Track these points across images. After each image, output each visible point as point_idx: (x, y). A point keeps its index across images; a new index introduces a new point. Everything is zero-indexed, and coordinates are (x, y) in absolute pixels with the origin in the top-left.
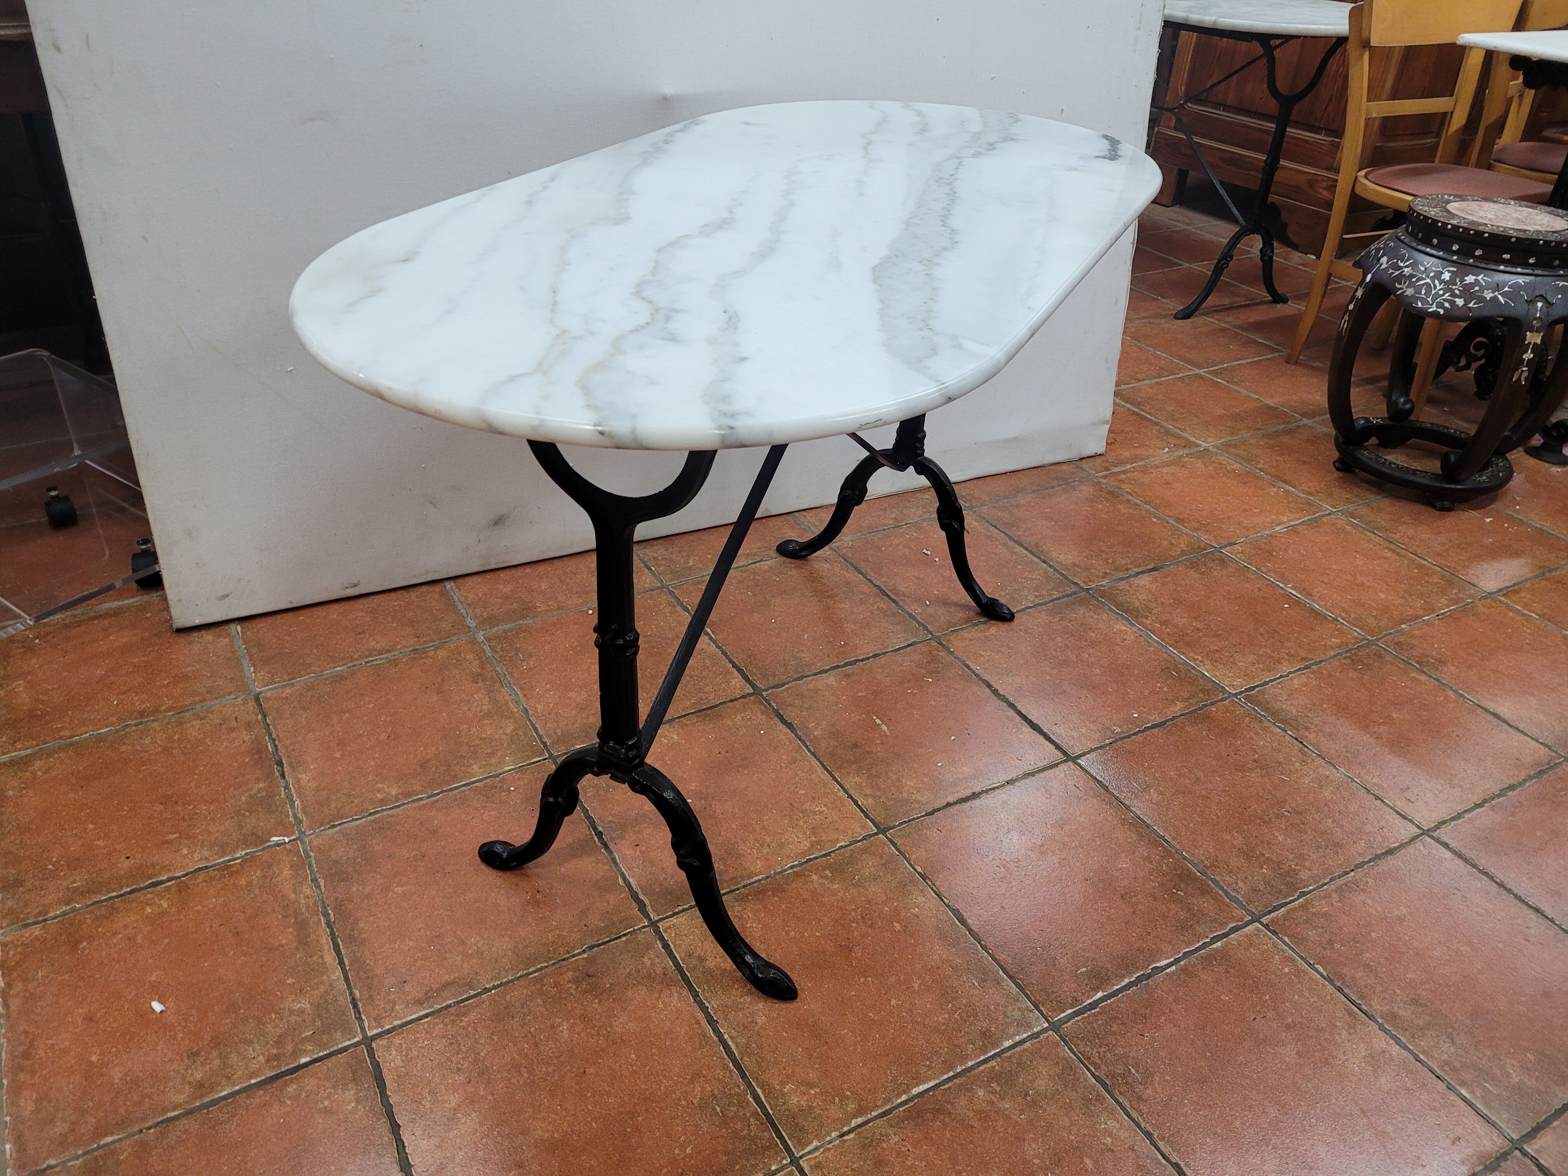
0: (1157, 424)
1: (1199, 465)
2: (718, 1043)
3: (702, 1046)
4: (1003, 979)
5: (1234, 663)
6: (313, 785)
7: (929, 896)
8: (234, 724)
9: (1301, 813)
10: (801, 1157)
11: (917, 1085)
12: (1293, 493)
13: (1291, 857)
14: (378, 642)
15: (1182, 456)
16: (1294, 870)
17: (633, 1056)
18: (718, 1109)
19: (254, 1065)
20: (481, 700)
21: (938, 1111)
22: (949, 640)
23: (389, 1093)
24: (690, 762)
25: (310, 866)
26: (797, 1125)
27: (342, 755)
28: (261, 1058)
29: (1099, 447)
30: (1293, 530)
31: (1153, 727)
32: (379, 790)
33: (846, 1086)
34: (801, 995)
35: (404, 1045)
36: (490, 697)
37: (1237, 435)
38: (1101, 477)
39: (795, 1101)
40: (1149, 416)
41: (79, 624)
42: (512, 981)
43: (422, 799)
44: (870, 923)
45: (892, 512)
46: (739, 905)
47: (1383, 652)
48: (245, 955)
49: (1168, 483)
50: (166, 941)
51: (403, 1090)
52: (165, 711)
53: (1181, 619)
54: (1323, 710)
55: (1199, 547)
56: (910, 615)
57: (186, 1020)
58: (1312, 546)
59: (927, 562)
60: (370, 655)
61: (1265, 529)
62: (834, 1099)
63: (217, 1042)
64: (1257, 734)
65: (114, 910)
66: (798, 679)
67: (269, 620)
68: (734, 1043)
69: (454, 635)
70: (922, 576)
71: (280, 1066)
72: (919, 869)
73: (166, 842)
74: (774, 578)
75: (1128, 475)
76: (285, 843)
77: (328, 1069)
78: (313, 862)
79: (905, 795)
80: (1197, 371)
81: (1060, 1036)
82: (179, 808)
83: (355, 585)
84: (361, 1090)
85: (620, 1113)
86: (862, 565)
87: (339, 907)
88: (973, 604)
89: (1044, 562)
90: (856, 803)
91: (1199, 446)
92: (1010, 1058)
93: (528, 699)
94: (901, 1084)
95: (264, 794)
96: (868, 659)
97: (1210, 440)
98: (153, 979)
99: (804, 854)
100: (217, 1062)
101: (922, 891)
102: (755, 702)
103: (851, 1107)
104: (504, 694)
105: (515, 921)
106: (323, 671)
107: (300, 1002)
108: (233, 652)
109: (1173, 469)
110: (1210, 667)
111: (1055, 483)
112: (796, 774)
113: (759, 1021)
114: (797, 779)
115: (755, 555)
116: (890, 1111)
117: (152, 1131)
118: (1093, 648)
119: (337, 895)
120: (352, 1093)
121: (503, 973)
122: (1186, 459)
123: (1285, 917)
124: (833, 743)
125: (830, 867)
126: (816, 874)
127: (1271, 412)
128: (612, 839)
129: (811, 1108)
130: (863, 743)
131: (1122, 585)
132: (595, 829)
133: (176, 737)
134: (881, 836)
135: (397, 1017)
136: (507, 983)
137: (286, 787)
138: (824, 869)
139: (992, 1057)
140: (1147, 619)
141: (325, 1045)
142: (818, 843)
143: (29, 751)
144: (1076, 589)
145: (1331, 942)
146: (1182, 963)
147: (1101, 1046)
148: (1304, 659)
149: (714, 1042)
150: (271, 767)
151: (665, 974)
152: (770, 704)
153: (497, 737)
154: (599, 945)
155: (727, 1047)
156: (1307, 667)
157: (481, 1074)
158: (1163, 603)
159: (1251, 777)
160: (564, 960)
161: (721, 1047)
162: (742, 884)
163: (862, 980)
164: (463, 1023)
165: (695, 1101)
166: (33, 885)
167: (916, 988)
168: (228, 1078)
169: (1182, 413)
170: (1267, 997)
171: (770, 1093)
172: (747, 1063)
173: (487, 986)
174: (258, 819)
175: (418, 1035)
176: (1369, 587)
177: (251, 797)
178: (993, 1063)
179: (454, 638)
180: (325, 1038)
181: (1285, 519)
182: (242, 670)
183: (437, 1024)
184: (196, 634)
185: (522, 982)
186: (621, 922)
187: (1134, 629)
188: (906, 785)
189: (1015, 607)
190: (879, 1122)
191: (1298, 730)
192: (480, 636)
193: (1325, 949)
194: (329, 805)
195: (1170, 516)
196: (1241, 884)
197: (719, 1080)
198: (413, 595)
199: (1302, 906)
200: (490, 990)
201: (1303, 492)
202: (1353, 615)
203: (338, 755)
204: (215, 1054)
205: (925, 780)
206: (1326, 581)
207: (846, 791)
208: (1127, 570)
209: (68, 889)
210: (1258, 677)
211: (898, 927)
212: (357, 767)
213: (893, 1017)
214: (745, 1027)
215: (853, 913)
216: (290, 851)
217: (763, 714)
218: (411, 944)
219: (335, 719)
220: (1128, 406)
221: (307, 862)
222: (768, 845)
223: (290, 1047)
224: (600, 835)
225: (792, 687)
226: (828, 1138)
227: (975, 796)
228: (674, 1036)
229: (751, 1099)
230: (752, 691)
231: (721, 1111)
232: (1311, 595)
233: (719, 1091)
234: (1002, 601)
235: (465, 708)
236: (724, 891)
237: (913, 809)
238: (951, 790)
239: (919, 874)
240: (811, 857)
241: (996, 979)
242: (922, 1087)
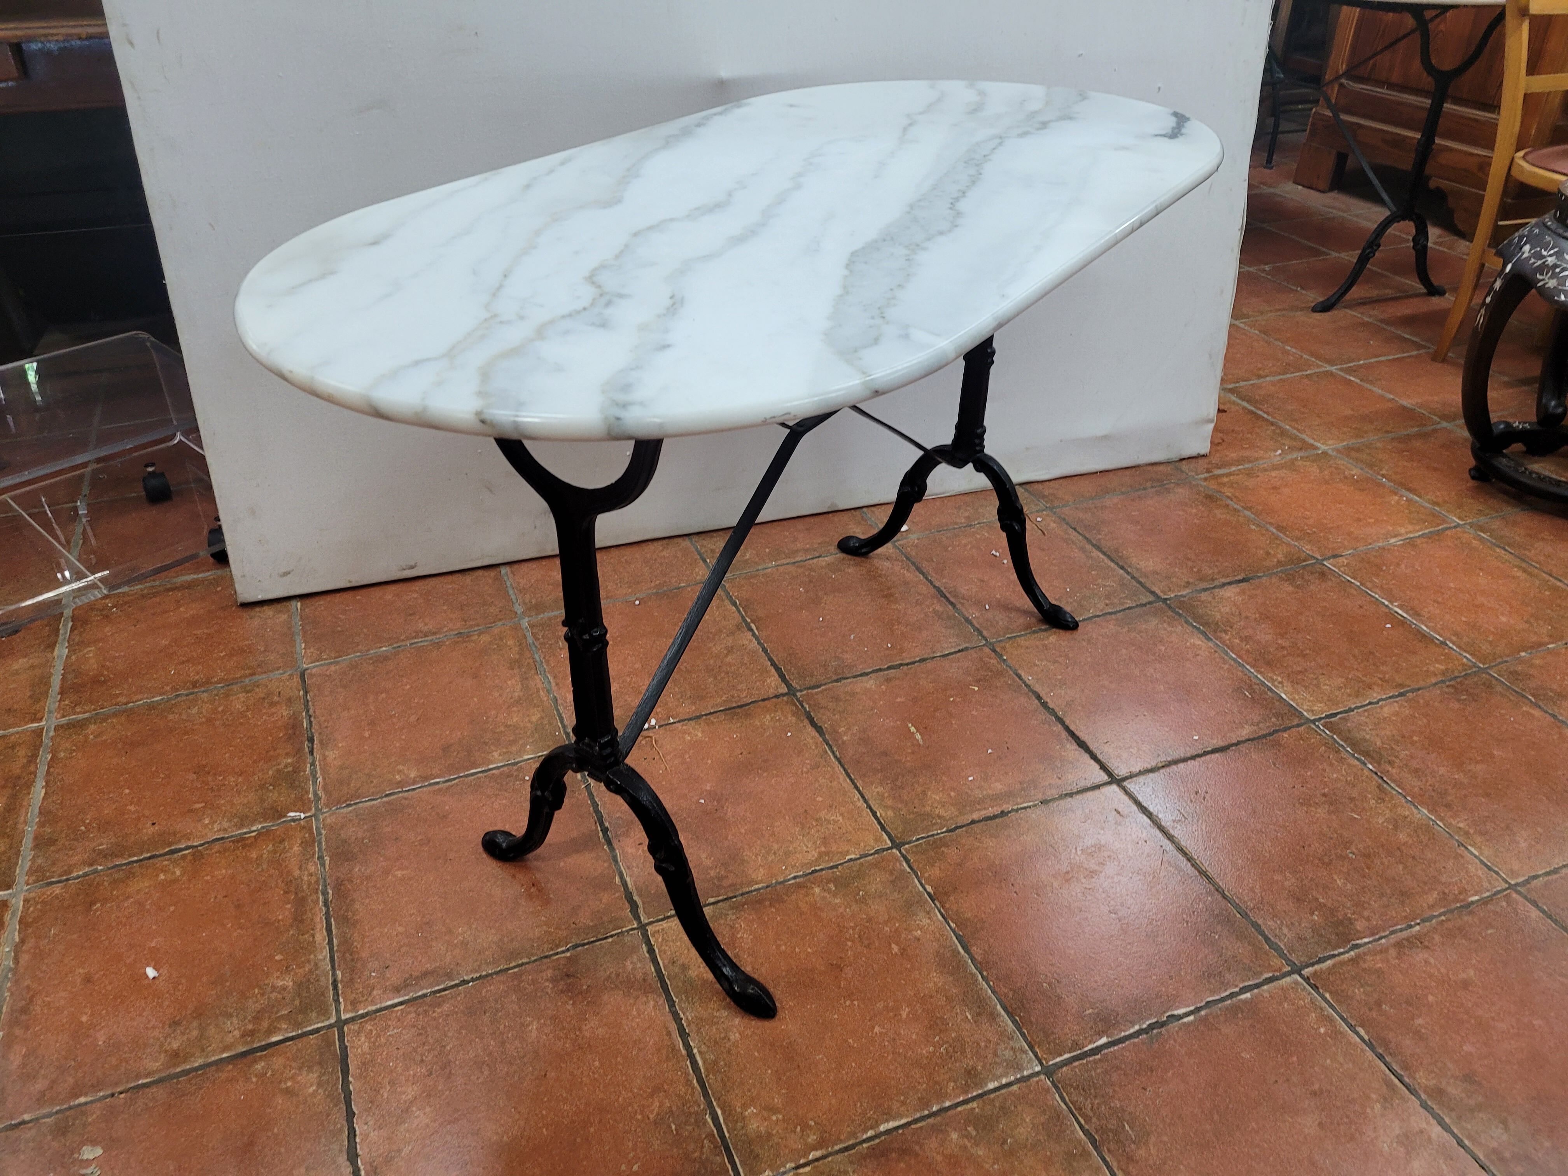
0: (1272, 424)
1: (1314, 469)
2: (686, 1057)
3: (668, 1059)
4: (999, 1015)
5: (1318, 686)
6: (338, 763)
7: (934, 918)
8: (276, 698)
9: (1368, 856)
11: (887, 1121)
12: (1416, 502)
13: (1349, 904)
14: (426, 624)
15: (1296, 459)
16: (1350, 919)
17: (597, 1063)
18: (673, 1127)
19: (229, 1039)
20: (513, 686)
21: (904, 1152)
22: (1004, 648)
23: (351, 1079)
24: (709, 761)
25: (320, 843)
26: (752, 1151)
27: (370, 735)
28: (237, 1033)
29: (1203, 447)
30: (1411, 543)
31: (1214, 751)
32: (399, 772)
33: (810, 1115)
34: (780, 1014)
35: (374, 1032)
36: (522, 685)
37: (1362, 437)
38: (1201, 479)
39: (755, 1126)
40: (1265, 416)
41: (155, 595)
42: (491, 975)
43: (438, 783)
44: (866, 942)
45: (966, 510)
46: (733, 914)
47: (1494, 682)
48: (242, 928)
49: (1274, 488)
50: (172, 908)
51: (365, 1077)
52: (217, 683)
53: (1265, 635)
54: (1413, 743)
55: (1299, 558)
56: (967, 620)
57: (175, 988)
58: (1430, 561)
59: (994, 563)
60: (415, 637)
61: (1378, 541)
62: (796, 1128)
63: (198, 1014)
64: (1331, 765)
65: (130, 875)
66: (837, 681)
67: (329, 598)
68: (702, 1058)
69: (500, 620)
70: (986, 578)
71: (253, 1042)
72: (929, 889)
73: (191, 811)
74: (830, 574)
75: (1232, 478)
76: (300, 819)
77: (298, 1050)
78: (323, 839)
79: (928, 809)
80: (1328, 368)
81: (1053, 1082)
82: (210, 778)
83: (412, 567)
84: (324, 1074)
85: (573, 1122)
86: (924, 565)
87: (339, 886)
88: (1036, 610)
89: (1122, 568)
90: (874, 814)
91: (1317, 448)
92: (993, 1100)
93: (559, 688)
94: (869, 1118)
95: (290, 769)
96: (914, 663)
97: (1330, 442)
98: (153, 944)
99: (810, 864)
100: (195, 1033)
101: (928, 913)
102: (787, 702)
103: (812, 1138)
104: (537, 681)
105: (505, 913)
106: (369, 650)
107: (284, 979)
108: (289, 628)
109: (1283, 473)
110: (1290, 689)
111: (1149, 484)
112: (817, 780)
113: (732, 1037)
114: (817, 785)
115: (815, 550)
116: (852, 1147)
117: (122, 1096)
118: (1160, 662)
119: (339, 874)
120: (315, 1076)
121: (483, 967)
122: (1300, 463)
123: (1331, 970)
124: (862, 749)
125: (835, 880)
126: (819, 886)
127: (1407, 414)
128: (617, 836)
129: (769, 1135)
130: (893, 751)
131: (1204, 596)
132: (602, 824)
133: (220, 709)
134: (894, 850)
135: (373, 1002)
136: (487, 976)
137: (313, 764)
138: (828, 882)
139: (974, 1098)
140: (1226, 633)
141: (300, 1024)
142: (827, 853)
143: (87, 715)
144: (1152, 598)
145: (1379, 1004)
146: (1203, 1013)
147: (1095, 1097)
148: (1401, 686)
149: (682, 1056)
150: (302, 743)
151: (644, 980)
152: (802, 706)
153: (522, 725)
154: (584, 945)
155: (694, 1063)
156: (1401, 695)
157: (444, 1068)
158: (1247, 618)
159: (1316, 813)
160: (546, 957)
161: (688, 1062)
162: (740, 892)
163: (848, 1003)
164: (435, 1014)
165: (651, 1117)
166: (63, 844)
167: (904, 1016)
168: (203, 1050)
169: (1304, 413)
170: (1295, 1059)
171: (730, 1114)
172: (712, 1081)
173: (466, 978)
174: (280, 794)
175: (390, 1023)
176: (1490, 608)
177: (278, 771)
178: (974, 1105)
179: (500, 624)
180: (300, 1017)
181: (1403, 531)
182: (294, 646)
183: (410, 1013)
184: (257, 609)
185: (501, 978)
186: (610, 922)
187: (1210, 644)
188: (931, 797)
189: (1081, 615)
190: (839, 1157)
191: (1379, 764)
192: (525, 623)
193: (1370, 1010)
194: (349, 784)
195: (1270, 524)
196: (1285, 930)
197: (679, 1096)
198: (468, 579)
199: (1351, 960)
200: (468, 982)
201: (1429, 501)
202: (1465, 639)
203: (367, 734)
204: (195, 1024)
205: (952, 794)
206: (1440, 600)
207: (866, 801)
208: (1213, 580)
209: (94, 851)
210: (1342, 703)
211: (895, 948)
212: (383, 748)
213: (874, 1046)
214: (716, 1042)
215: (851, 931)
216: (304, 827)
217: (793, 715)
218: (401, 929)
219: (371, 698)
220: (1245, 404)
221: (317, 839)
222: (775, 853)
223: (265, 1024)
224: (605, 830)
225: (829, 689)
226: (782, 1170)
227: (1003, 814)
228: (641, 1046)
229: (709, 1120)
230: (786, 690)
231: (676, 1130)
232: (1419, 615)
233: (678, 1108)
234: (1067, 608)
235: (497, 694)
236: (720, 898)
237: (934, 824)
238: (978, 807)
239: (929, 894)
240: (817, 868)
241: (992, 1014)
242: (892, 1124)
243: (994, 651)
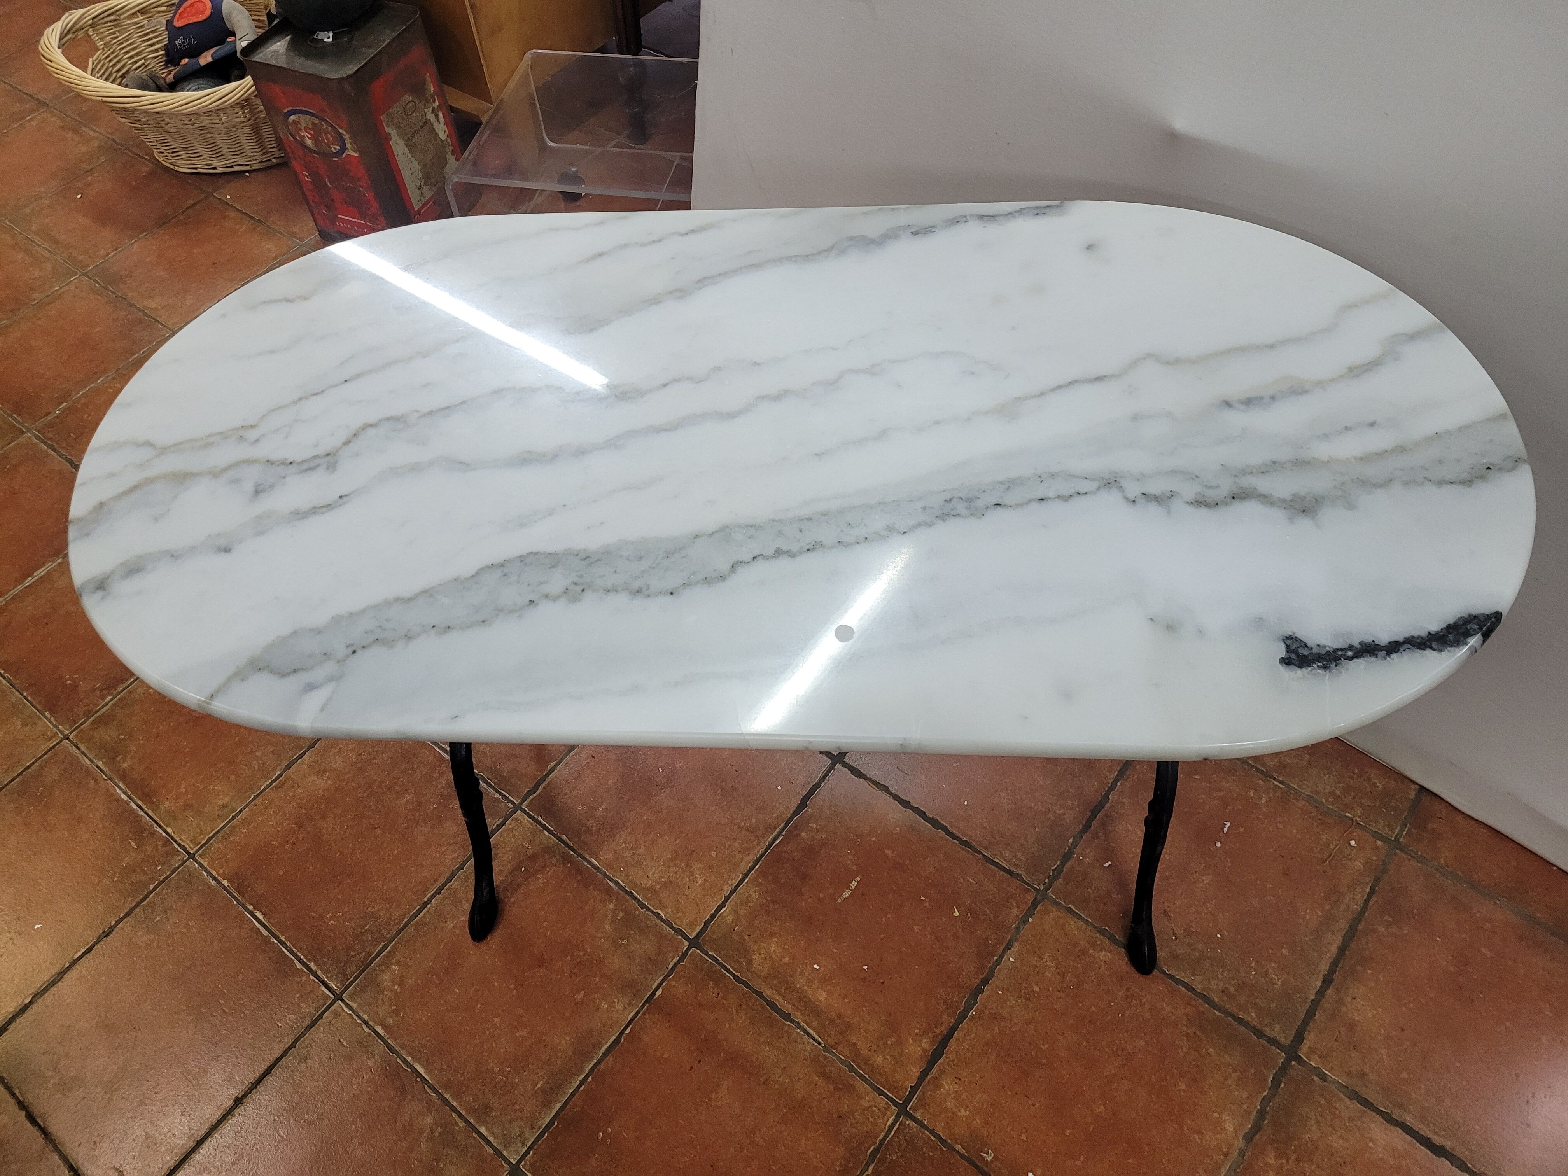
2: (421, 904)
3: (415, 893)
4: (552, 1109)
7: (627, 1012)
10: (342, 1000)
11: (422, 1065)
17: (396, 852)
18: (367, 928)
21: (404, 1090)
22: (1048, 910)
26: (368, 986)
34: (483, 946)
39: (386, 978)
44: (576, 971)
46: (557, 860)
56: (1069, 854)
59: (1207, 834)
62: (394, 1006)
68: (425, 914)
72: (658, 993)
79: (754, 947)
85: (350, 866)
89: (1328, 980)
90: (722, 906)
92: (470, 1136)
94: (420, 1052)
96: (957, 838)
99: (635, 886)
101: (630, 1004)
102: (821, 763)
103: (390, 1021)
112: (735, 840)
113: (449, 923)
114: (729, 843)
116: (394, 1051)
124: (797, 855)
125: (628, 913)
126: (616, 905)
129: (382, 992)
130: (812, 882)
134: (687, 944)
138: (625, 910)
139: (467, 1122)
142: (655, 893)
144: (1285, 1040)
149: (422, 900)
155: (420, 911)
161: (419, 907)
162: (582, 852)
163: (512, 986)
165: (369, 909)
167: (517, 1035)
171: (389, 956)
172: (411, 929)
178: (462, 1124)
186: (512, 785)
187: (1239, 1142)
188: (771, 943)
189: (1176, 969)
190: (383, 1047)
197: (391, 918)
205: (786, 960)
207: (732, 893)
211: (580, 996)
213: (481, 1025)
214: (440, 916)
215: (581, 954)
222: (634, 854)
226: (360, 1013)
227: (787, 1017)
228: (420, 870)
229: (381, 946)
231: (366, 930)
233: (382, 922)
236: (569, 842)
237: (737, 961)
238: (783, 991)
239: (654, 993)
240: (635, 894)
241: (550, 1102)
242: (422, 1071)
243: (1035, 904)
